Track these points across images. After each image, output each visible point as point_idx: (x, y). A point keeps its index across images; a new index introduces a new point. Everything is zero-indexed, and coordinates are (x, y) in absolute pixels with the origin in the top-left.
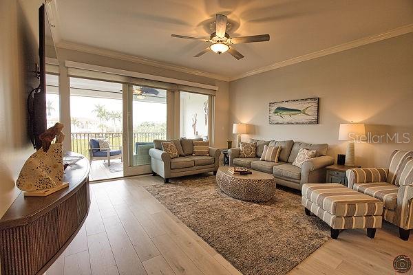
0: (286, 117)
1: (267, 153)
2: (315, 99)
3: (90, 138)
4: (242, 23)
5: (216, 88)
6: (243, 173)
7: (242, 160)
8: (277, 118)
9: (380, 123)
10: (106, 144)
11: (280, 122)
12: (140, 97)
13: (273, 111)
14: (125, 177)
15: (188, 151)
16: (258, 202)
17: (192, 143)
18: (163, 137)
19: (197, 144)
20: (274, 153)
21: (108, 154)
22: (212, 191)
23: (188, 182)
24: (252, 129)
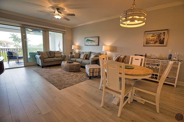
0: (90, 43)
1: (82, 56)
2: (97, 37)
3: (8, 51)
4: (65, 8)
5: (65, 31)
6: (69, 63)
7: (74, 59)
8: (87, 43)
9: (113, 46)
10: (16, 54)
11: (88, 45)
12: (31, 33)
13: (86, 41)
14: (25, 66)
15: (52, 56)
16: (74, 72)
17: (54, 53)
18: (42, 50)
19: (56, 53)
20: (84, 56)
21: (17, 58)
22: (60, 69)
23: (52, 67)
24: (80, 48)
